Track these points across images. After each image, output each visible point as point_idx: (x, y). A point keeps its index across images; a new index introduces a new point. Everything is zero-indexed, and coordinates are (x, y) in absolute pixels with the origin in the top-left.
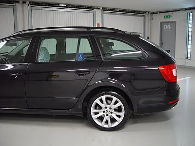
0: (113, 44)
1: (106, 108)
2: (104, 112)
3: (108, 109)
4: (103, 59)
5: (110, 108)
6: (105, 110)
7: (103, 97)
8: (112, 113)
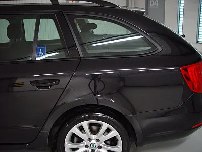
0: (95, 26)
1: (90, 140)
2: (87, 146)
3: (94, 141)
4: (82, 55)
5: (98, 140)
6: (89, 143)
7: (85, 124)
8: (100, 147)
